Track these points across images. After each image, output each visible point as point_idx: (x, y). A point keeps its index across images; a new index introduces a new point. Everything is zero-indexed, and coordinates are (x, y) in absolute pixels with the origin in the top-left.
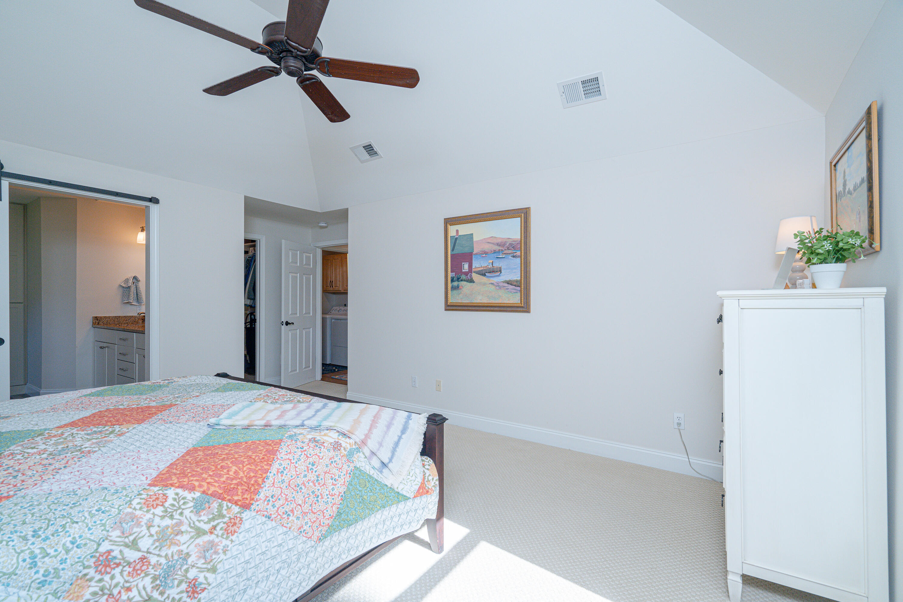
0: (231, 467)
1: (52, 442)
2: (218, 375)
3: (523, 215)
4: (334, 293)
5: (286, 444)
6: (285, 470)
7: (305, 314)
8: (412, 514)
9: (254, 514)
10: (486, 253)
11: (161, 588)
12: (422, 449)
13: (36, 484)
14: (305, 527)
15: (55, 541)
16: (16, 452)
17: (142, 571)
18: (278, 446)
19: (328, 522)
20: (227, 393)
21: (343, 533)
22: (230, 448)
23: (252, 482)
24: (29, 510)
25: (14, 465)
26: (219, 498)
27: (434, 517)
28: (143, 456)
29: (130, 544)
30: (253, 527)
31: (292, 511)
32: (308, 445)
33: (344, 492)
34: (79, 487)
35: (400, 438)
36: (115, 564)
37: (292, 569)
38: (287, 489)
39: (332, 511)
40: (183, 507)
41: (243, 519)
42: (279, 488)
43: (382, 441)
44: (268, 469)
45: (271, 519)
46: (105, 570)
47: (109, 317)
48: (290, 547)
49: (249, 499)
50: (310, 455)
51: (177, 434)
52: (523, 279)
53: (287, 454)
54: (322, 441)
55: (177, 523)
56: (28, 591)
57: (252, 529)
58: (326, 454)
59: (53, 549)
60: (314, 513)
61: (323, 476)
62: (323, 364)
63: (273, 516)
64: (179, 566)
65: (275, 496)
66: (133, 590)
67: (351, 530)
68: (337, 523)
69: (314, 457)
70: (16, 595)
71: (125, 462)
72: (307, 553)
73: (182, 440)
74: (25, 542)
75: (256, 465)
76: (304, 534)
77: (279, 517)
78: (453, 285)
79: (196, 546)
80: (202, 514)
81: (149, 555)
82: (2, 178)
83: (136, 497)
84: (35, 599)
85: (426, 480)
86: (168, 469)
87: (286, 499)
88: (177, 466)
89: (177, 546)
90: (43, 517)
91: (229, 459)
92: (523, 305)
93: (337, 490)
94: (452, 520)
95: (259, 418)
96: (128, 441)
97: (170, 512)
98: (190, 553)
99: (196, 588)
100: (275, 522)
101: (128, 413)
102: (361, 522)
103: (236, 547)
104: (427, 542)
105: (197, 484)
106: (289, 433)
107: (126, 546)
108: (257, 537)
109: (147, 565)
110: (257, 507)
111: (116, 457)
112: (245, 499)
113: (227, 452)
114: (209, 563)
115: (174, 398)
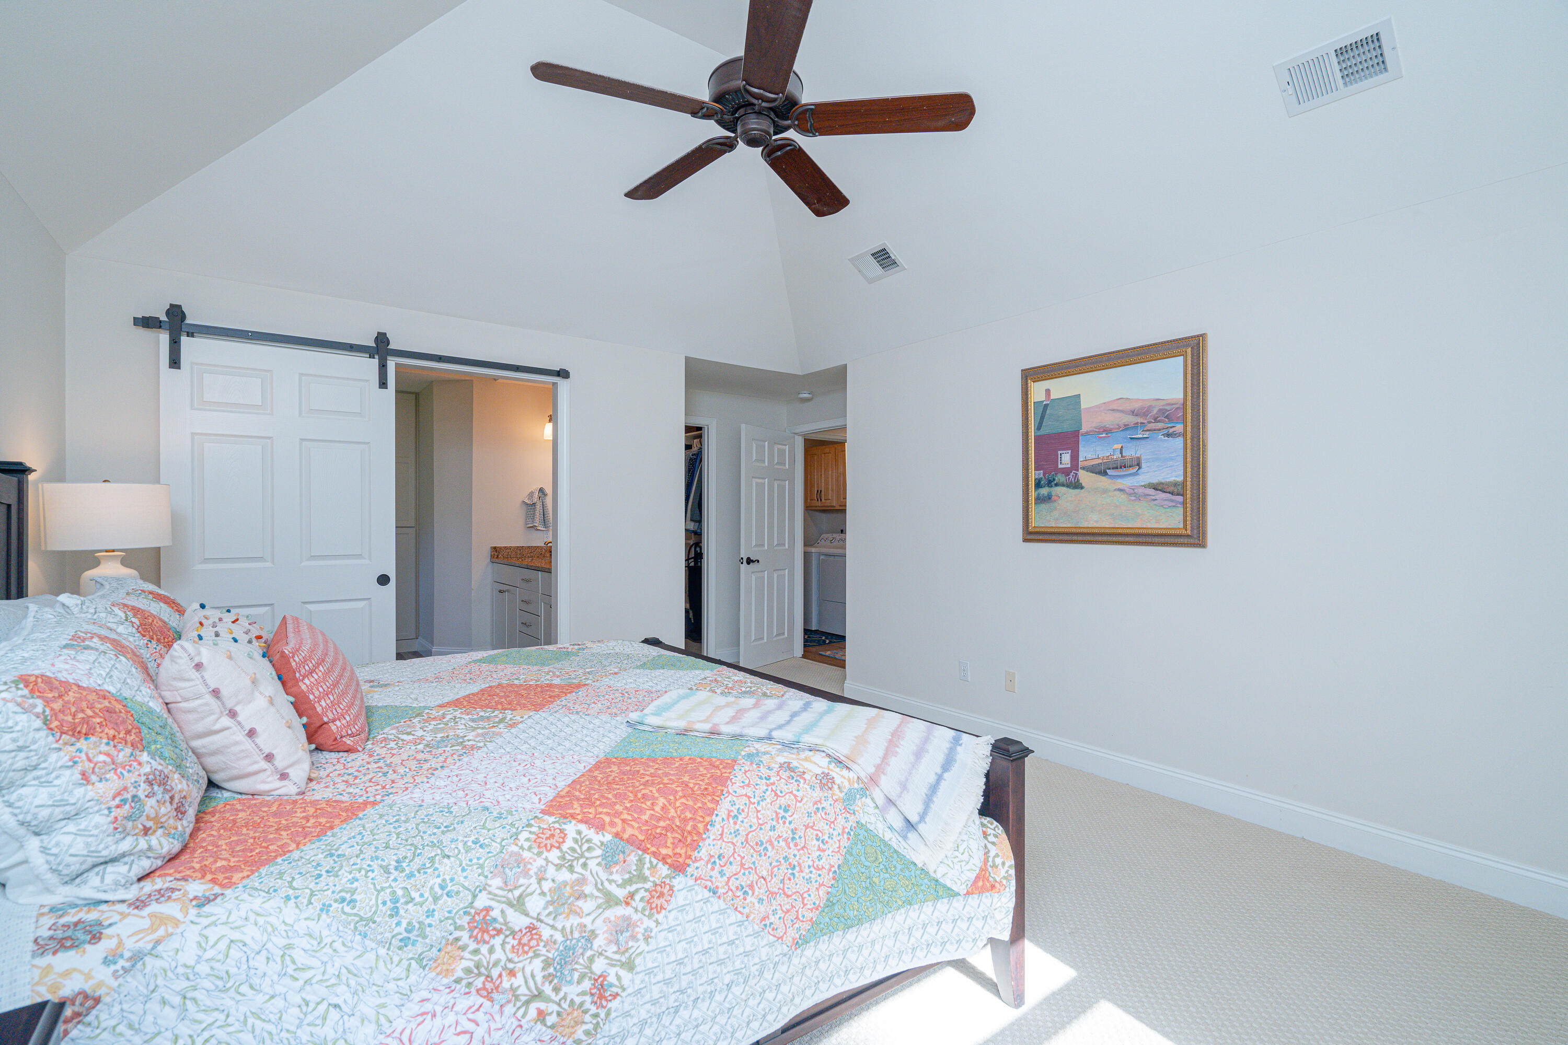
0: (657, 799)
1: (431, 727)
2: (646, 641)
3: (1189, 350)
4: (824, 511)
5: (743, 768)
6: (740, 814)
7: (778, 545)
8: (963, 925)
9: (691, 882)
10: (1107, 431)
11: (556, 981)
12: (982, 803)
13: (407, 789)
14: (772, 919)
15: (421, 880)
16: (390, 737)
17: (531, 948)
18: (729, 771)
19: (811, 915)
20: (658, 672)
21: (836, 939)
22: (657, 766)
23: (689, 828)
24: (395, 828)
25: (386, 756)
26: (639, 848)
27: (1006, 936)
28: (538, 763)
29: (515, 903)
30: (689, 904)
31: (751, 886)
32: (778, 775)
33: (839, 866)
34: (455, 801)
35: (940, 778)
36: (494, 929)
37: (751, 987)
38: (743, 848)
39: (817, 897)
40: (587, 854)
41: (675, 889)
42: (730, 844)
43: (907, 780)
44: (714, 810)
45: (717, 895)
46: (482, 936)
47: (510, 548)
48: (747, 950)
49: (683, 855)
50: (781, 792)
51: (585, 732)
52: (1189, 479)
53: (743, 787)
54: (802, 770)
55: (578, 880)
56: (389, 949)
57: (687, 908)
58: (810, 794)
59: (419, 893)
60: (788, 896)
61: (803, 831)
62: (804, 629)
63: (721, 891)
64: (581, 951)
65: (724, 857)
66: (517, 975)
67: (851, 935)
68: (827, 919)
69: (787, 796)
70: (375, 951)
71: (514, 770)
72: (776, 964)
73: (591, 742)
74: (386, 875)
75: (696, 801)
76: (770, 930)
77: (730, 893)
78: (1039, 494)
79: (604, 922)
80: (614, 870)
81: (539, 923)
82: (389, 358)
83: (525, 829)
84: (396, 963)
85: (990, 863)
86: (569, 789)
87: (742, 865)
88: (581, 786)
89: (578, 917)
90: (409, 842)
91: (655, 784)
92: (1189, 532)
93: (827, 860)
94: (1041, 947)
95: (702, 719)
96: (521, 737)
97: (569, 861)
98: (597, 932)
99: (605, 991)
100: (724, 901)
101: (523, 692)
102: (867, 925)
103: (664, 934)
104: (991, 980)
105: (607, 819)
106: (747, 749)
107: (510, 904)
108: (696, 923)
109: (537, 940)
110: (696, 871)
111: (504, 760)
112: (678, 856)
113: (653, 771)
114: (623, 953)
115: (584, 674)
